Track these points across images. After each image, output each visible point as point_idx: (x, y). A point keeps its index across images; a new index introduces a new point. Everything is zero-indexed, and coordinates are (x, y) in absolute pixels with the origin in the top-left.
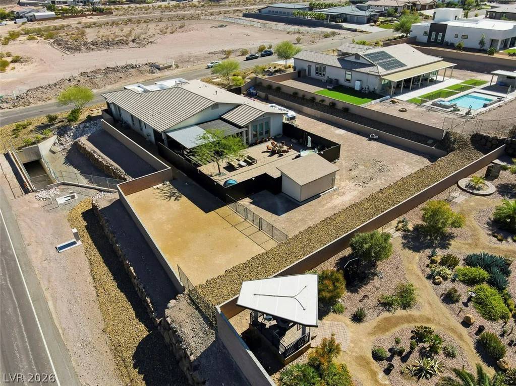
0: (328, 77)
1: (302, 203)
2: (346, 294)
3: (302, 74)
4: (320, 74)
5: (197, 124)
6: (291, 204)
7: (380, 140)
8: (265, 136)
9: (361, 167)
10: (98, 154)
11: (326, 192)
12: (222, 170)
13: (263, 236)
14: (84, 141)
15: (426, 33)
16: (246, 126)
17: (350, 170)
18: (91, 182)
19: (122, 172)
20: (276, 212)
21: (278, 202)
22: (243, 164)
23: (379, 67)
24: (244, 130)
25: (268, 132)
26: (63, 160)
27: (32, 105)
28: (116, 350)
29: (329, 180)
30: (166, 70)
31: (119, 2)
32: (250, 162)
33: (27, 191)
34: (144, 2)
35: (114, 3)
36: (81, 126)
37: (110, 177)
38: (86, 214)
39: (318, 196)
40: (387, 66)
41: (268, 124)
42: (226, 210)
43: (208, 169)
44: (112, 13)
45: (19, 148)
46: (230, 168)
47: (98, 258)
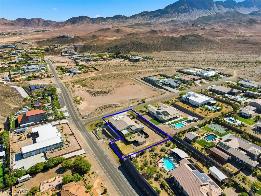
0: (155, 116)
2: (140, 156)
3: (149, 113)
4: (153, 114)
5: (126, 129)
6: (139, 145)
7: (158, 134)
8: (137, 132)
9: (152, 139)
10: (108, 133)
12: (129, 138)
13: (134, 149)
14: (105, 129)
15: (185, 99)
16: (134, 130)
17: (150, 139)
18: (108, 138)
19: (113, 137)
20: (136, 146)
21: (137, 144)
22: (133, 137)
23: (163, 116)
24: (134, 131)
25: (138, 131)
26: (101, 133)
27: (91, 118)
28: (117, 160)
29: (145, 142)
32: (134, 137)
33: (99, 140)
36: (104, 126)
37: (111, 138)
38: (109, 144)
39: (143, 144)
40: (165, 115)
41: (138, 129)
42: (129, 145)
43: (127, 138)
45: (94, 130)
46: (131, 138)
47: (112, 151)
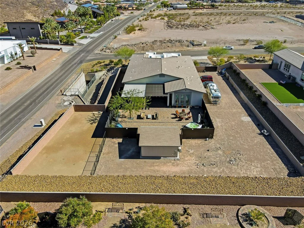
0: (290, 74)
1: (143, 158)
3: (273, 67)
4: (286, 70)
6: (137, 154)
8: (185, 104)
9: (220, 152)
10: (104, 86)
11: (167, 158)
16: (170, 94)
17: (208, 150)
30: (197, 46)
31: (231, 1)
34: (246, 2)
35: (228, 2)
39: (159, 158)
41: (189, 96)
44: (218, 8)
